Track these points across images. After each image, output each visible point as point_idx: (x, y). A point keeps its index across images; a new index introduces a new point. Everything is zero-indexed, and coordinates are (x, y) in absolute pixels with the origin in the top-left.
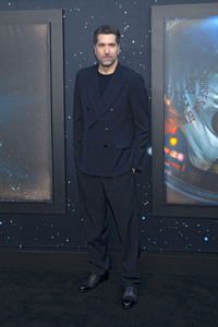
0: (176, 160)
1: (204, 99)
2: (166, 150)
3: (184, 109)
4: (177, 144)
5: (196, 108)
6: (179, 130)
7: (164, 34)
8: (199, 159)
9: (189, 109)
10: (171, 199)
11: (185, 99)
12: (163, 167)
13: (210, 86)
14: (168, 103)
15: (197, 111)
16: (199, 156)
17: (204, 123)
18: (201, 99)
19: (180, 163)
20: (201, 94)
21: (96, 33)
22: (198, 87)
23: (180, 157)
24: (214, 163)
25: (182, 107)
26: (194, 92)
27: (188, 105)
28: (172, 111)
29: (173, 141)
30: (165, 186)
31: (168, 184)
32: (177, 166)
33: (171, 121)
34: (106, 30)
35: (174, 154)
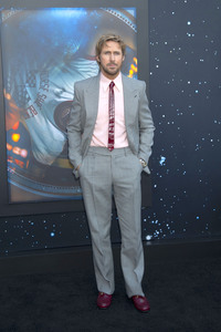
0: (19, 156)
1: (45, 93)
2: (9, 147)
3: (25, 104)
4: (20, 139)
5: (37, 102)
6: (21, 125)
7: (1, 26)
8: (43, 155)
9: (30, 103)
10: (16, 197)
11: (26, 92)
12: (6, 164)
13: (51, 79)
14: (8, 97)
15: (39, 105)
16: (43, 151)
17: (47, 117)
18: (42, 92)
19: (24, 160)
20: (41, 87)
22: (38, 80)
23: (24, 153)
24: (58, 157)
25: (23, 102)
26: (35, 86)
27: (29, 98)
28: (13, 105)
29: (16, 137)
30: (8, 184)
31: (12, 183)
32: (21, 163)
33: (13, 116)
35: (17, 151)
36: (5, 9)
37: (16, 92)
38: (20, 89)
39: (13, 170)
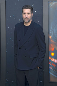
0: (54, 62)
2: (50, 58)
4: (54, 55)
6: (55, 49)
7: (49, 9)
10: (52, 80)
12: (49, 65)
14: (50, 37)
21: (23, 8)
23: (56, 61)
28: (52, 41)
29: (53, 54)
30: (49, 74)
31: (51, 73)
32: (54, 65)
33: (52, 45)
34: (27, 7)
35: (53, 60)
36: (51, 2)
37: (54, 36)
38: (55, 34)
39: (51, 68)
